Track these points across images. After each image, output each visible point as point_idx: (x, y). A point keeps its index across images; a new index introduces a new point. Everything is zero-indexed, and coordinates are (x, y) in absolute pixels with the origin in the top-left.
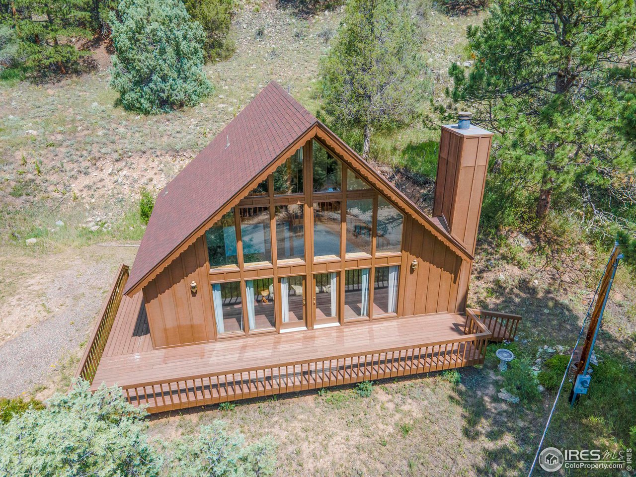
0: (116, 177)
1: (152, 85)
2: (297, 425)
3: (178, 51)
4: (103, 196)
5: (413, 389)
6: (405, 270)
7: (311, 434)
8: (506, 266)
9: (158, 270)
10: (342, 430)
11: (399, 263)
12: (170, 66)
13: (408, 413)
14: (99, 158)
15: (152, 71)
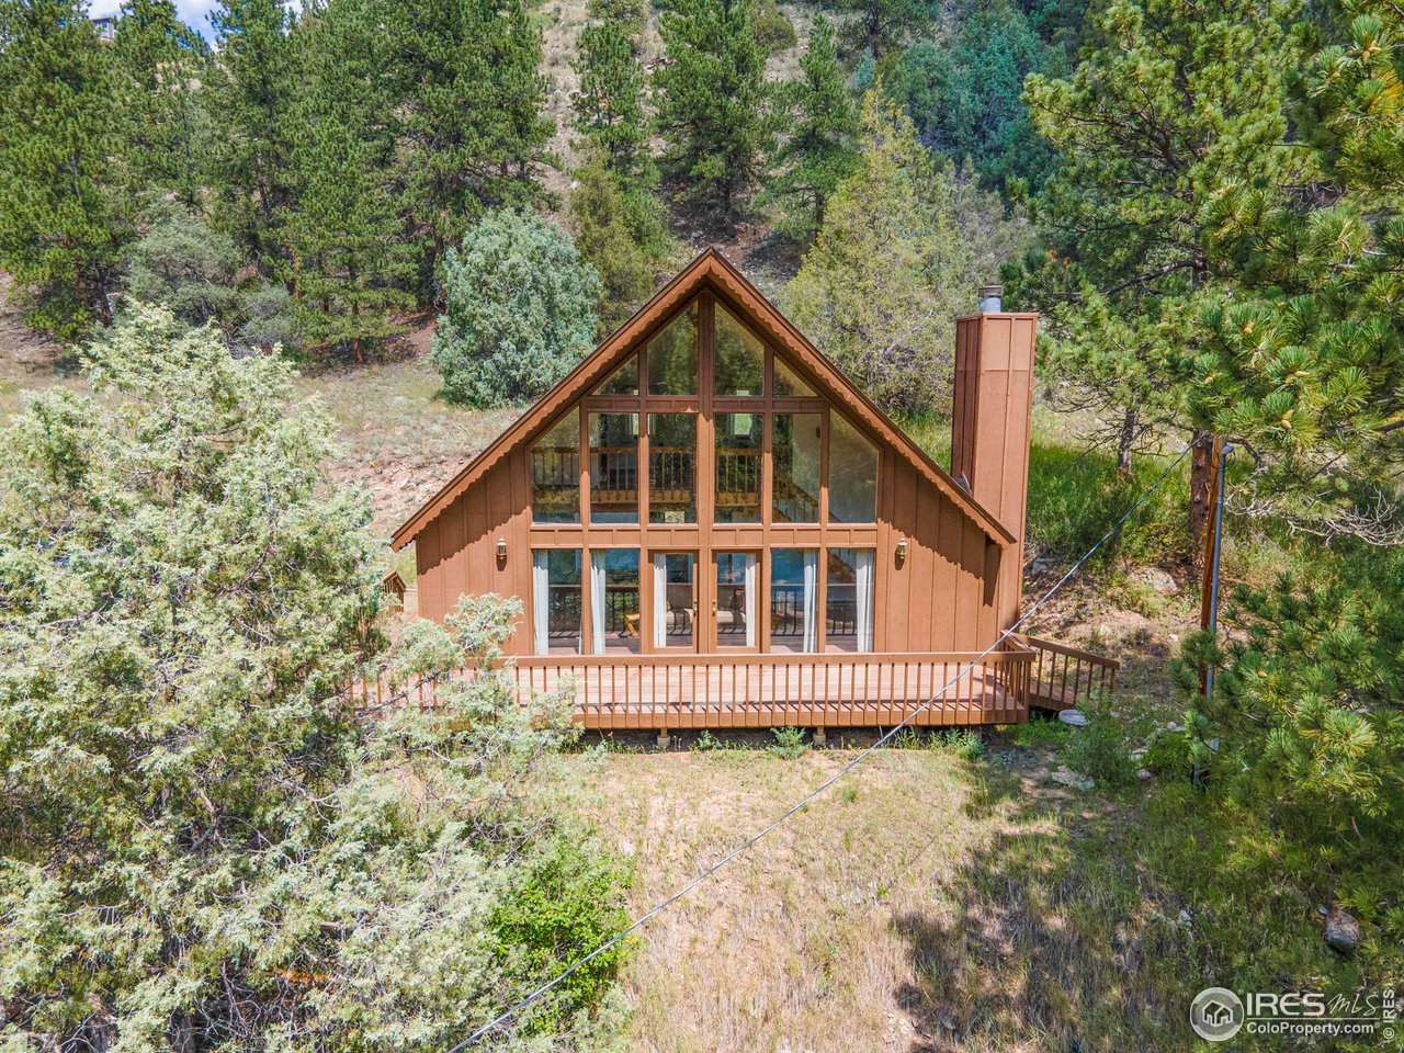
0: (411, 494)
1: (498, 356)
3: (551, 309)
4: (386, 520)
6: (886, 559)
8: (1117, 614)
9: (444, 500)
11: (873, 544)
12: (535, 325)
14: (389, 463)
15: (502, 333)
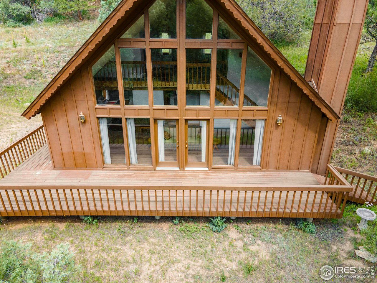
2: (146, 246)
5: (265, 232)
7: (155, 257)
10: (186, 258)
11: (265, 117)
13: (255, 254)
